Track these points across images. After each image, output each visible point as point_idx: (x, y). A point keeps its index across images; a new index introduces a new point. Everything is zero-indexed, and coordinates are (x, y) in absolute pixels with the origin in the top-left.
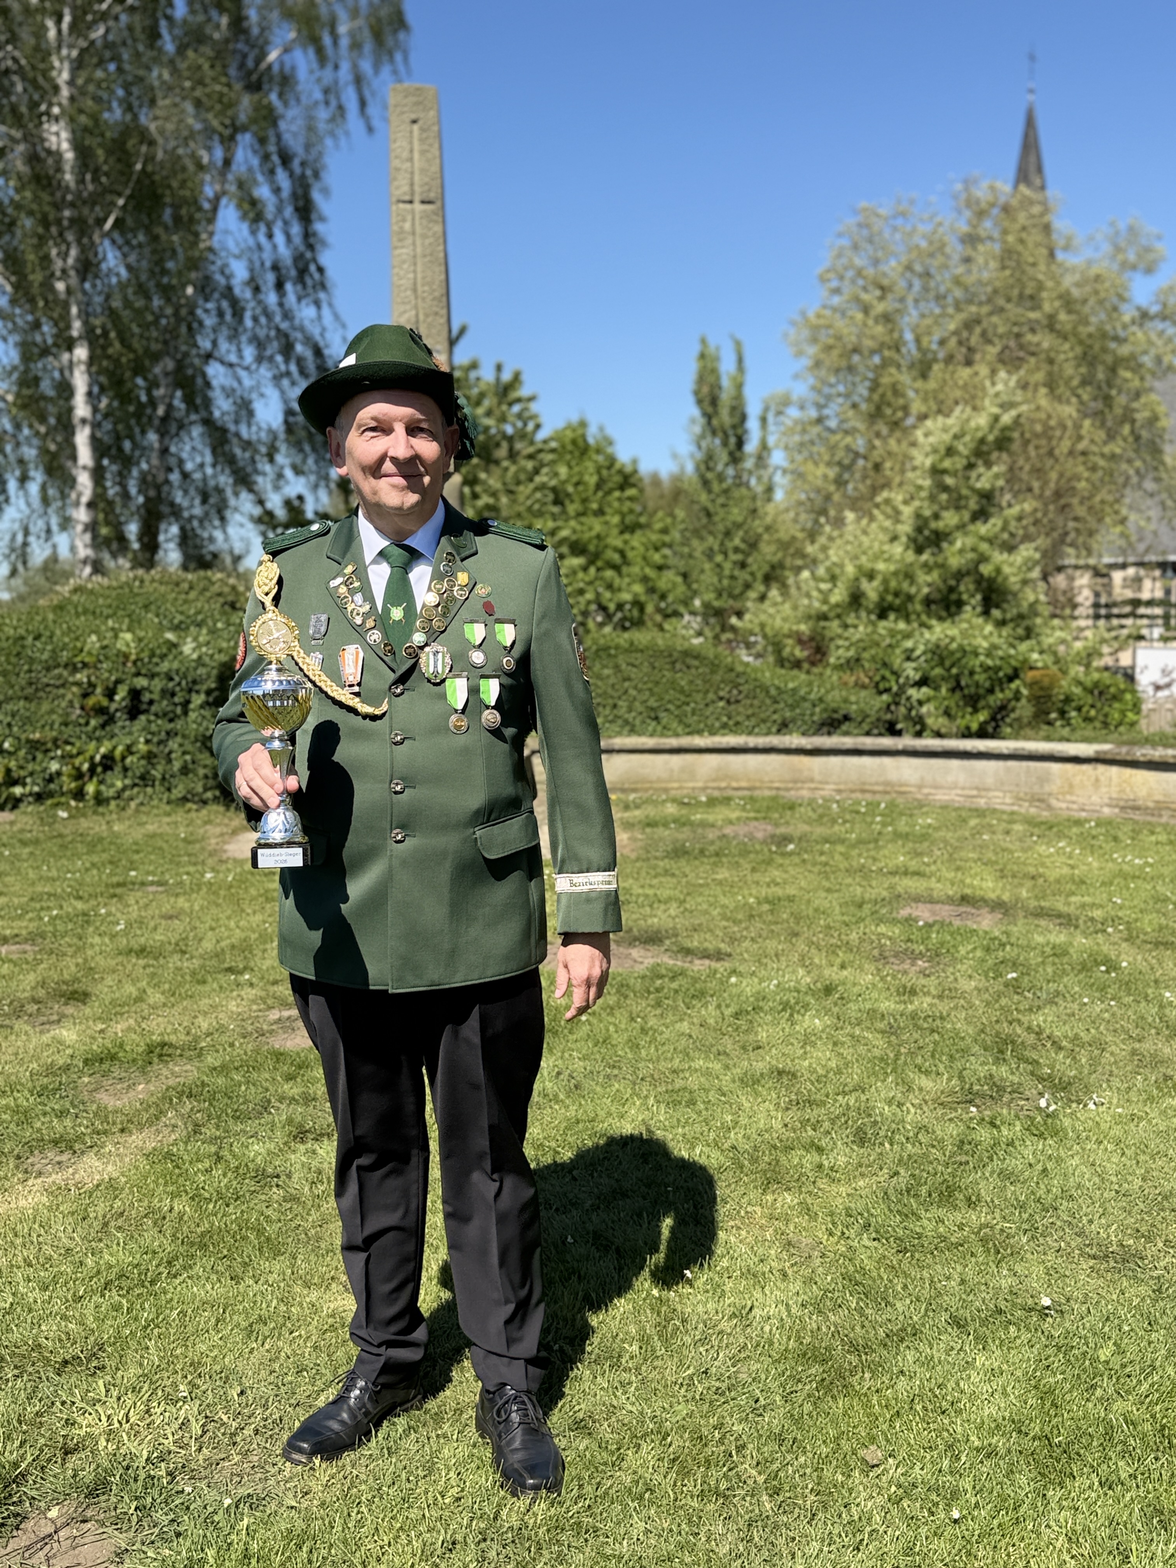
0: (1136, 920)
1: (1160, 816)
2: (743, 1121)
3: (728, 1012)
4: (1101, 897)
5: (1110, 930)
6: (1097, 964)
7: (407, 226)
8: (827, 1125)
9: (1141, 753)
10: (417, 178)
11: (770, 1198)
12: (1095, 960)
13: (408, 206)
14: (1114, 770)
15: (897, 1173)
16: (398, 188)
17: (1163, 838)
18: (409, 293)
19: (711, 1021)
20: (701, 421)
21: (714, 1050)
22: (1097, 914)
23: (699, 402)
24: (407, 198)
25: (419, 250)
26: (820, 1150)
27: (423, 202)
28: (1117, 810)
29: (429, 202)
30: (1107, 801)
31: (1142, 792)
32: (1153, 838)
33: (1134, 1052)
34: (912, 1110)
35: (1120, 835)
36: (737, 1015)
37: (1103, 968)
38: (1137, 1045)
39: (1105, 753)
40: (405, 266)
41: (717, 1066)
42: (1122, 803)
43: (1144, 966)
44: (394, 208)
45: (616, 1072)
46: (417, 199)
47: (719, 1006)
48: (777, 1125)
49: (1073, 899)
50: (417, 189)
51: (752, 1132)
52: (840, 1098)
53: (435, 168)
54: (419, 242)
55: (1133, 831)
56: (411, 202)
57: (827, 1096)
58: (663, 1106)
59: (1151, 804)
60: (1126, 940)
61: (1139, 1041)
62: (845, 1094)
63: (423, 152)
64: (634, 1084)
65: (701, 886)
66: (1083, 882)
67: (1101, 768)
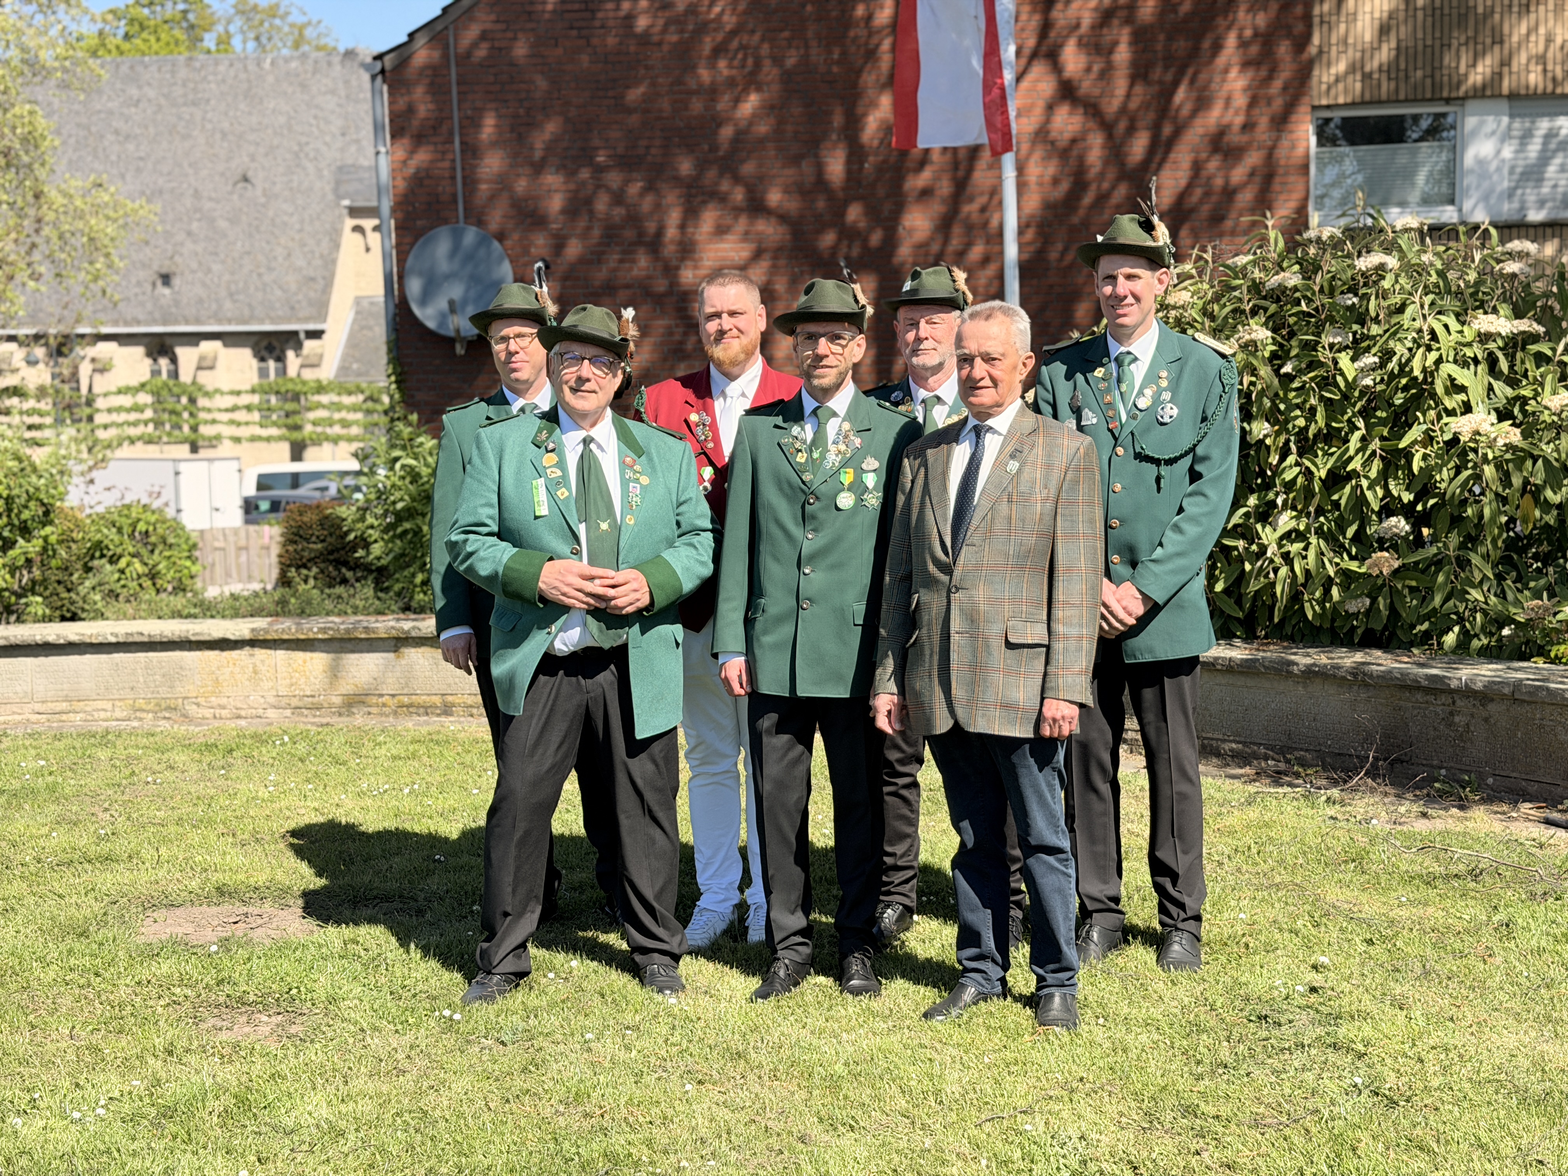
14: (278, 655)
39: (266, 631)
42: (295, 702)
67: (260, 653)
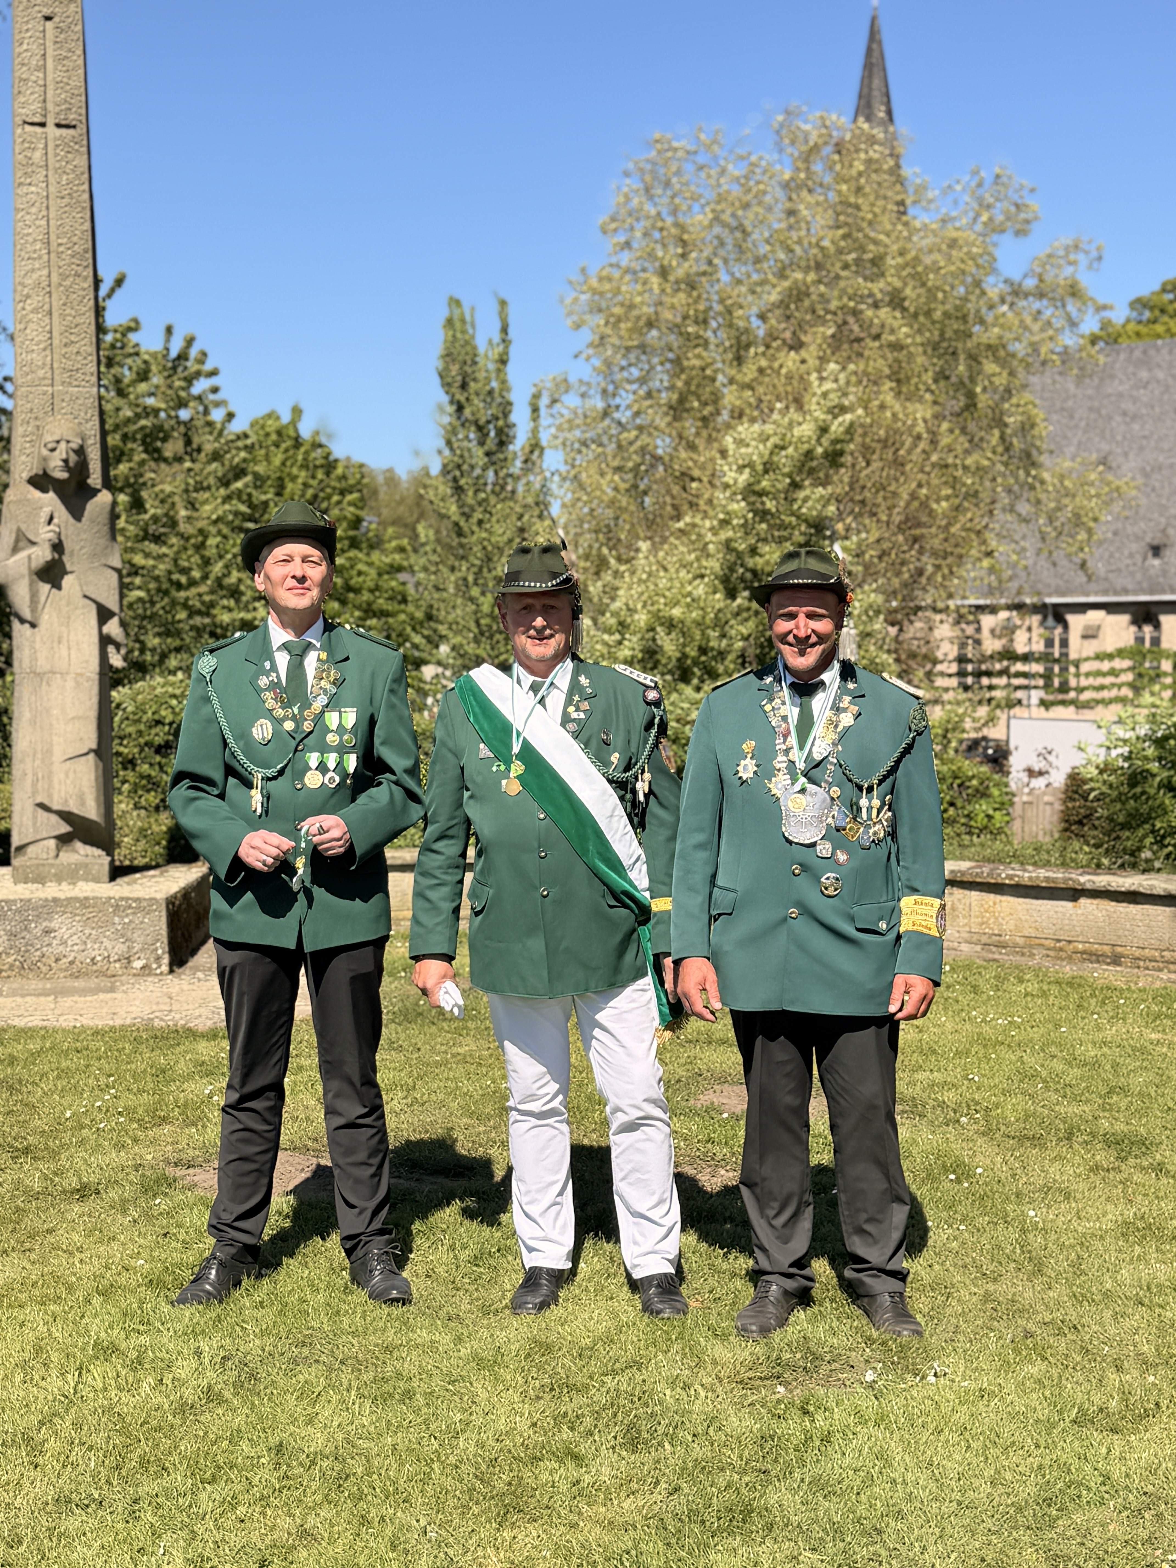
0: (997, 1106)
1: (1032, 955)
2: (477, 1420)
3: (464, 1255)
4: (954, 1074)
5: (964, 1120)
6: (946, 1169)
7: (37, 155)
8: (588, 1421)
9: (1005, 874)
10: (50, 93)
11: (507, 1534)
12: (944, 1166)
13: (38, 130)
14: (975, 896)
15: (677, 1489)
16: (23, 105)
17: (1033, 987)
18: (38, 246)
19: (441, 1270)
20: (451, 409)
21: (442, 1314)
22: (950, 1096)
23: (447, 386)
24: (36, 120)
25: (52, 189)
26: (577, 1458)
27: (58, 126)
28: (978, 948)
29: (67, 126)
30: (966, 935)
31: (1009, 925)
32: (1021, 988)
33: (987, 1297)
34: (703, 1394)
35: (981, 982)
36: (475, 1261)
37: (952, 1177)
38: (991, 1287)
40: (34, 210)
41: (445, 1339)
42: (984, 939)
43: (1004, 1172)
44: (19, 131)
45: (306, 1351)
46: (51, 121)
47: (452, 1248)
48: (523, 1424)
49: (920, 1076)
50: (50, 106)
51: (488, 1437)
52: (608, 1379)
53: (77, 81)
54: (51, 180)
55: (997, 977)
56: (43, 125)
57: (591, 1378)
58: (368, 1403)
59: (1021, 941)
60: (984, 1134)
61: (995, 1280)
62: (614, 1372)
63: (59, 59)
64: (330, 1369)
65: (438, 1064)
66: (934, 1052)
